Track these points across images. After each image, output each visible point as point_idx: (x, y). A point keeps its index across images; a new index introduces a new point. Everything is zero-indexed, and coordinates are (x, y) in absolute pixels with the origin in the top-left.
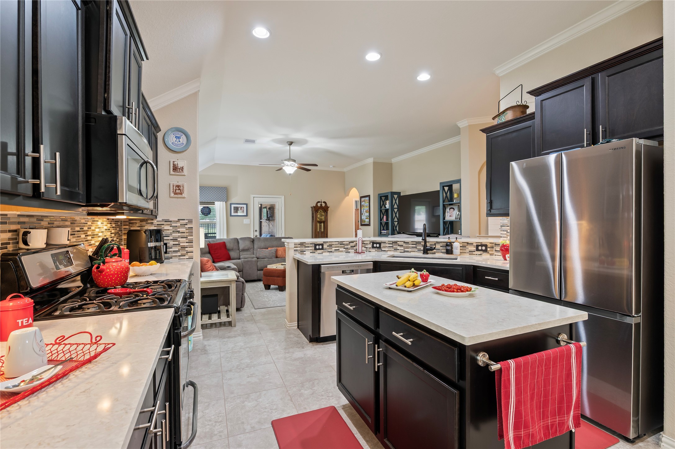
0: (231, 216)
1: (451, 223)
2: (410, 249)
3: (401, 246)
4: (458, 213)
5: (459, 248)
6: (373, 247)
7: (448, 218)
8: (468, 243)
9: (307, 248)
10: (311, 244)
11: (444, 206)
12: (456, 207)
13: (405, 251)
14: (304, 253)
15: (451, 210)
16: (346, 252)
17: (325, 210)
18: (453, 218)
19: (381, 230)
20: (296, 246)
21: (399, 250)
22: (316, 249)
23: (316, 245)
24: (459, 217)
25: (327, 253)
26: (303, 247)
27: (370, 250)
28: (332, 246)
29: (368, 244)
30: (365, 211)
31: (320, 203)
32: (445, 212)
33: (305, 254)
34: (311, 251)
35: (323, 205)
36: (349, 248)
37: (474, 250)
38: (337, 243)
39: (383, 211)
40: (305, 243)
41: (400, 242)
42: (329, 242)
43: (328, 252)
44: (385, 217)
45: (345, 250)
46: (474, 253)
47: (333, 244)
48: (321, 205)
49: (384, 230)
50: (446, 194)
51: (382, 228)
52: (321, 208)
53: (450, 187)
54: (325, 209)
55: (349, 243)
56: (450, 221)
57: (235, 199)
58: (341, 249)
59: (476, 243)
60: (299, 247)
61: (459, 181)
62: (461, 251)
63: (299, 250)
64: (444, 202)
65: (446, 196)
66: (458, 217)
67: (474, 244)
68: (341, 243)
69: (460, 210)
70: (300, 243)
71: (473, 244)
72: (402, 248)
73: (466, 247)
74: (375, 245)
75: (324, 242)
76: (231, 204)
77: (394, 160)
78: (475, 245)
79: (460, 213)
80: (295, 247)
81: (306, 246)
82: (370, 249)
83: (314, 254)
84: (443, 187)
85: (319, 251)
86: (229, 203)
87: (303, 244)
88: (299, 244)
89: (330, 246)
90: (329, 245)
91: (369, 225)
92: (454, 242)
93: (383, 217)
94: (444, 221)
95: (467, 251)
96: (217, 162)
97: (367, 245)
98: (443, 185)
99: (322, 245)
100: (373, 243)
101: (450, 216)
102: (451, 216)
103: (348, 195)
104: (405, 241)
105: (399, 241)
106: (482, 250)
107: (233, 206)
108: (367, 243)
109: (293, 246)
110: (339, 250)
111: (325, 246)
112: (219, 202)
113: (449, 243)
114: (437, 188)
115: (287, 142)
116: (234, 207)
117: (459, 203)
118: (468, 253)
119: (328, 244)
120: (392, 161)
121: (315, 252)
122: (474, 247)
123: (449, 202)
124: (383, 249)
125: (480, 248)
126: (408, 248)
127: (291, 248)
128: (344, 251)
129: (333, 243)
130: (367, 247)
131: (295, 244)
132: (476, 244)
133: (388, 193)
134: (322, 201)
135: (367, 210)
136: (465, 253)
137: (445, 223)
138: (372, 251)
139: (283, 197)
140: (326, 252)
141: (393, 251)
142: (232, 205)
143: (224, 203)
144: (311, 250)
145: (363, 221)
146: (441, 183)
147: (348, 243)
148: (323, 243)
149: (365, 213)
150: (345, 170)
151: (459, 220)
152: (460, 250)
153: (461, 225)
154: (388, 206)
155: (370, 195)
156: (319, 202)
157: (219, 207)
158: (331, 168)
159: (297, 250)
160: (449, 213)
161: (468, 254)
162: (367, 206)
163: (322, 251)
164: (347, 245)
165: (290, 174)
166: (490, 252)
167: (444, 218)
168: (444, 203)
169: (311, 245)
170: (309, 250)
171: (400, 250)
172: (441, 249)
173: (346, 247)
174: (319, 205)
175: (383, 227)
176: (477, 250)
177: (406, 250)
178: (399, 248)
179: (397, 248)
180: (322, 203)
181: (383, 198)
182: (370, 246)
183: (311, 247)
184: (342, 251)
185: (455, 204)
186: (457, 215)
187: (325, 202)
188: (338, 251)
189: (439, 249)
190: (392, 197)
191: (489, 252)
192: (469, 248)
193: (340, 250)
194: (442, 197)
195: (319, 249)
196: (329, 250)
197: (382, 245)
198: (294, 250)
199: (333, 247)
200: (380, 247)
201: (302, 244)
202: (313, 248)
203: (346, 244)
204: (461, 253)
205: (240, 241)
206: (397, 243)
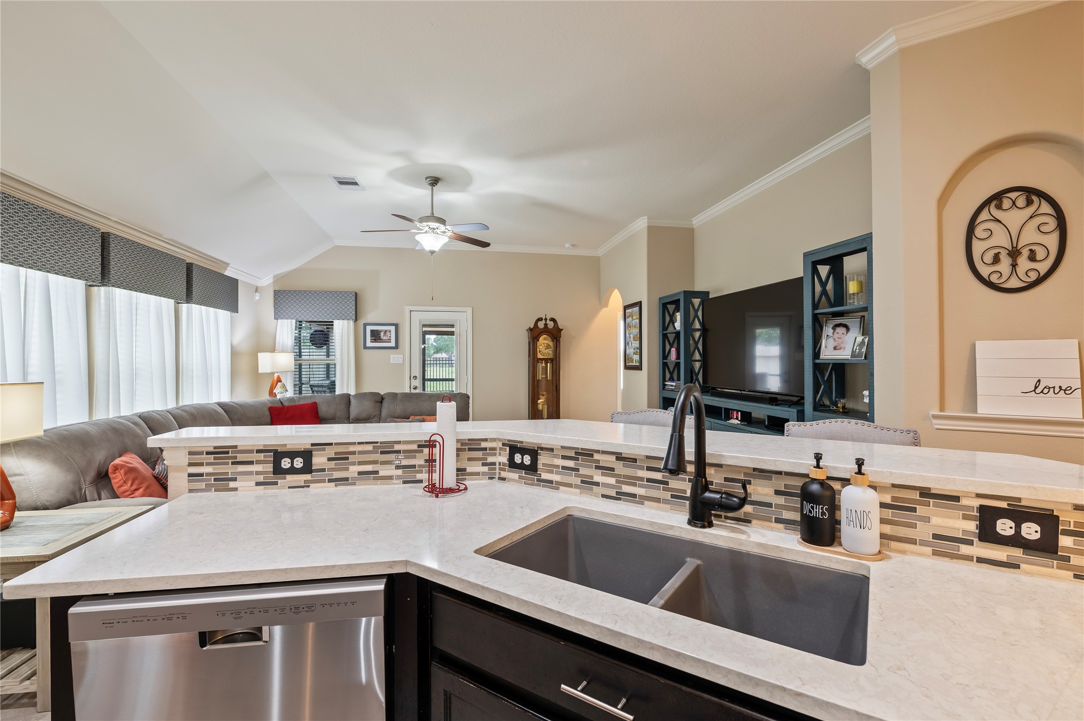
0: (365, 347)
1: (840, 368)
2: (641, 486)
3: (608, 470)
4: (860, 339)
5: (876, 513)
6: (512, 465)
7: (828, 353)
8: (926, 493)
9: (241, 468)
10: (259, 451)
11: (816, 318)
12: (854, 323)
13: (619, 496)
14: (232, 484)
15: (839, 330)
16: (405, 482)
17: (553, 335)
18: (845, 355)
19: (664, 380)
20: (197, 459)
21: (597, 484)
22: (278, 470)
23: (278, 455)
24: (864, 350)
25: (327, 484)
26: (227, 464)
27: (504, 474)
28: (347, 459)
29: (498, 452)
30: (632, 336)
31: (543, 322)
32: (820, 337)
33: (235, 489)
34: (261, 478)
35: (551, 325)
36: (420, 466)
37: (965, 532)
38: (370, 448)
39: (671, 337)
40: (236, 447)
41: (604, 452)
42: (336, 444)
43: (330, 481)
44: (673, 350)
45: (400, 472)
46: (965, 549)
47: (354, 453)
48: (546, 325)
49: (672, 379)
50: (824, 284)
51: (668, 376)
52: (544, 332)
53: (835, 262)
54: (555, 334)
55: (419, 446)
56: (833, 364)
57: (373, 315)
58: (384, 471)
59: (979, 496)
60: (208, 464)
61: (863, 245)
62: (888, 529)
63: (208, 474)
64: (815, 306)
65: (824, 292)
66: (860, 349)
67: (964, 502)
68: (387, 449)
69: (867, 329)
70: (212, 449)
71: (957, 499)
72: (612, 481)
73: (914, 510)
74: (518, 458)
75: (313, 445)
76: (365, 325)
77: (697, 221)
78: (970, 508)
79: (866, 340)
80: (190, 465)
81: (241, 457)
82: (504, 470)
83: (271, 491)
84: (815, 264)
85: (291, 479)
86: (361, 322)
87: (228, 453)
88: (208, 453)
89: (341, 458)
90: (336, 453)
91: (639, 368)
92: (846, 482)
93: (670, 351)
94: (817, 361)
95: (923, 531)
96: (339, 242)
97: (495, 455)
98: (814, 262)
99: (307, 455)
100: (514, 448)
101: (835, 348)
102: (838, 348)
103: (606, 305)
104: (621, 454)
105: (598, 452)
106: (1016, 541)
107: (369, 328)
108: (494, 449)
109: (185, 459)
110: (377, 472)
111: (318, 460)
112: (341, 321)
113: (815, 487)
114: (796, 270)
115: (427, 178)
116: (372, 331)
117: (865, 309)
118: (924, 543)
119: (331, 452)
120: (694, 223)
121: (276, 483)
122: (966, 517)
123: (832, 306)
124: (545, 476)
125: (1005, 527)
126: (633, 481)
127: (179, 469)
128: (398, 477)
129: (352, 448)
130: (494, 464)
131: (190, 453)
132: (977, 503)
133: (679, 293)
134: (548, 318)
135: (637, 335)
136: (913, 542)
137: (819, 368)
138: (511, 480)
139: (470, 310)
140: (323, 481)
141: (577, 487)
142: (367, 327)
143: (352, 322)
144: (258, 473)
145: (628, 359)
146: (806, 255)
147: (415, 447)
148: (309, 447)
149: (633, 342)
150: (600, 252)
151: (866, 361)
152: (883, 521)
153: (872, 375)
154: (678, 325)
155: (641, 302)
156: (540, 319)
157: (342, 330)
158: (566, 249)
159: (201, 475)
160: (831, 341)
161: (929, 550)
162: (635, 327)
163: (308, 477)
164: (409, 453)
165: (432, 252)
166: (1075, 560)
167: (816, 354)
168: (817, 311)
169: (261, 456)
170: (250, 473)
171: (606, 485)
172: (778, 506)
173: (405, 462)
174: (541, 325)
175: (671, 373)
176: (987, 534)
177: (626, 489)
178: (598, 477)
179: (592, 477)
180: (548, 322)
181: (668, 306)
182: (504, 459)
183: (259, 462)
184: (390, 478)
185: (850, 315)
186: (859, 345)
187: (553, 320)
188: (374, 479)
189: (769, 505)
190: (688, 303)
191: (1068, 559)
192: (935, 520)
193: (381, 473)
194: (810, 293)
195: (293, 471)
196: (337, 475)
197: (543, 459)
198: (190, 475)
199: (353, 464)
200: (532, 468)
201: (221, 453)
202: (270, 467)
203: (405, 451)
204: (883, 536)
205: (353, 401)
206: (592, 456)
